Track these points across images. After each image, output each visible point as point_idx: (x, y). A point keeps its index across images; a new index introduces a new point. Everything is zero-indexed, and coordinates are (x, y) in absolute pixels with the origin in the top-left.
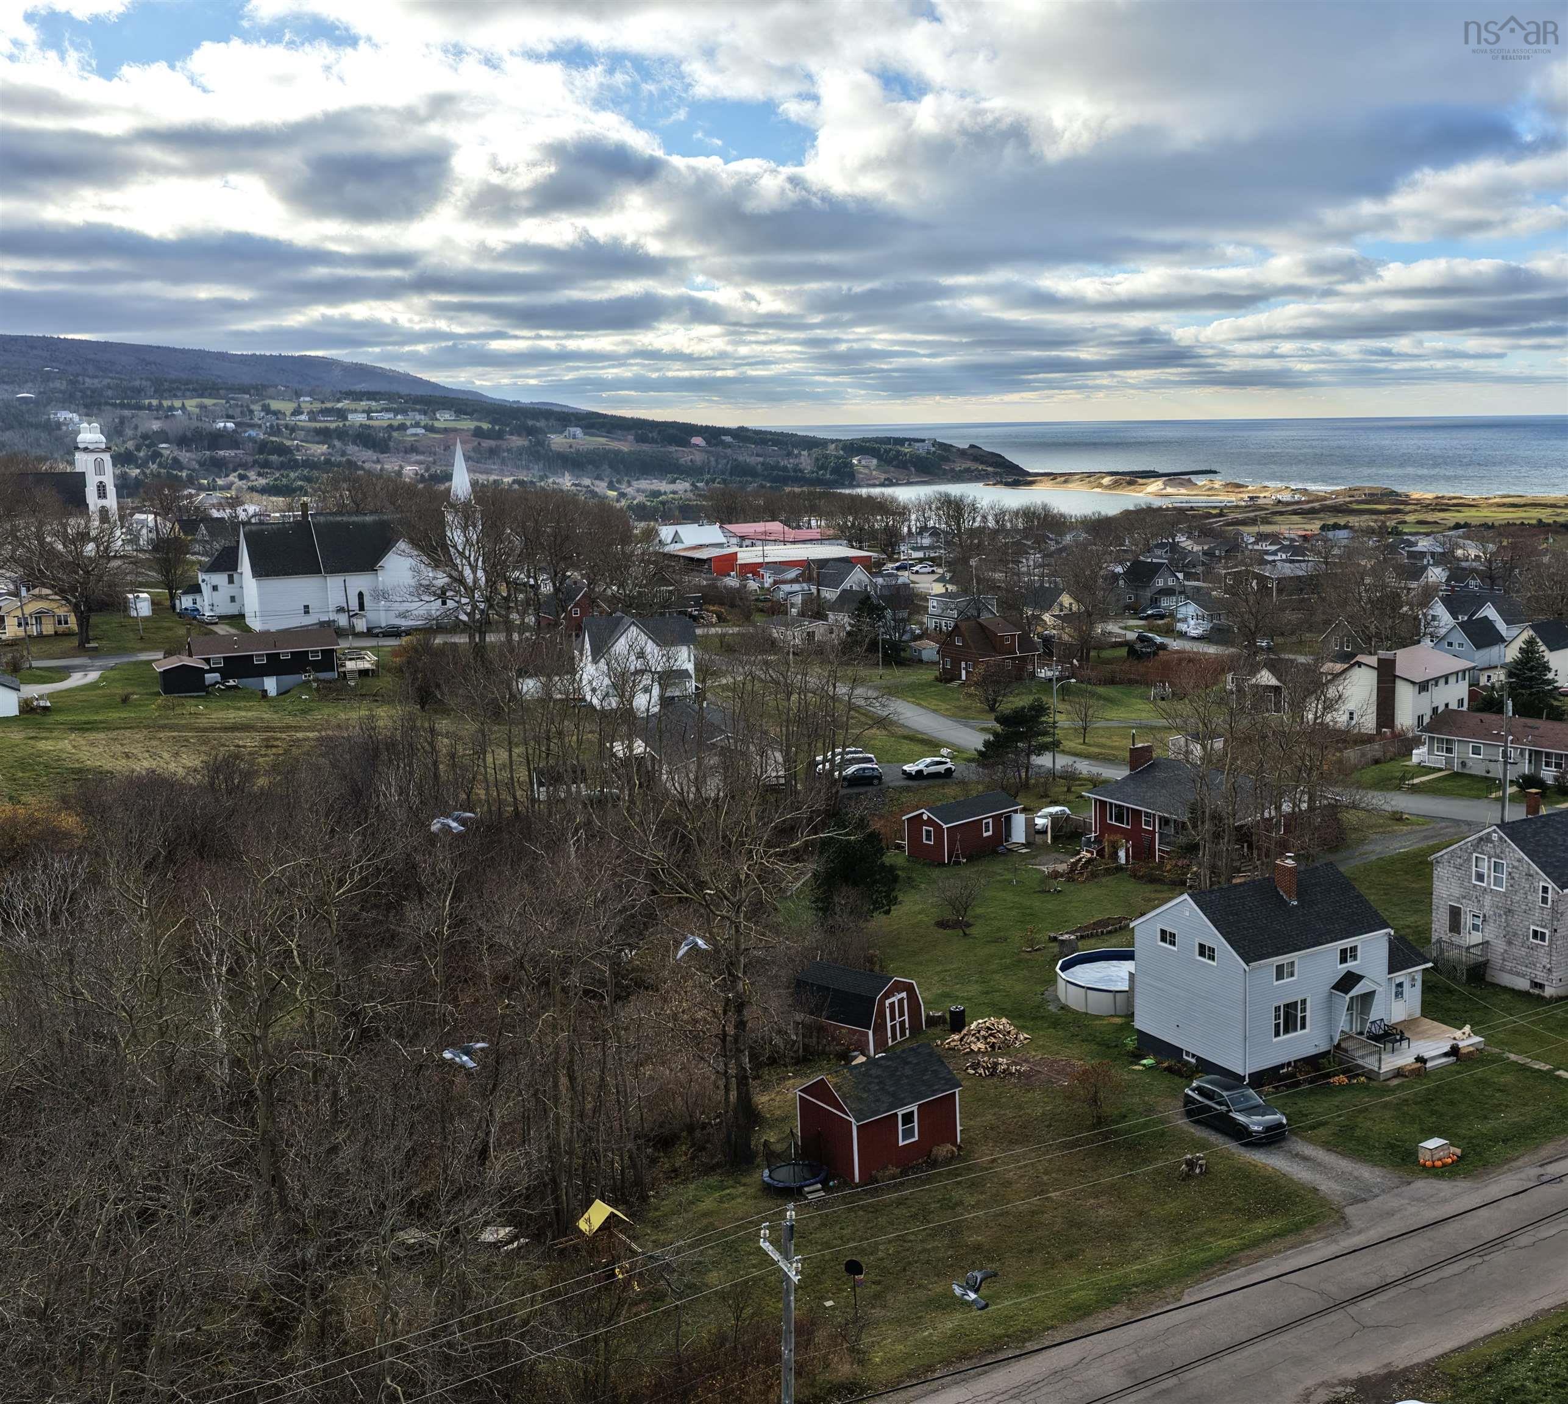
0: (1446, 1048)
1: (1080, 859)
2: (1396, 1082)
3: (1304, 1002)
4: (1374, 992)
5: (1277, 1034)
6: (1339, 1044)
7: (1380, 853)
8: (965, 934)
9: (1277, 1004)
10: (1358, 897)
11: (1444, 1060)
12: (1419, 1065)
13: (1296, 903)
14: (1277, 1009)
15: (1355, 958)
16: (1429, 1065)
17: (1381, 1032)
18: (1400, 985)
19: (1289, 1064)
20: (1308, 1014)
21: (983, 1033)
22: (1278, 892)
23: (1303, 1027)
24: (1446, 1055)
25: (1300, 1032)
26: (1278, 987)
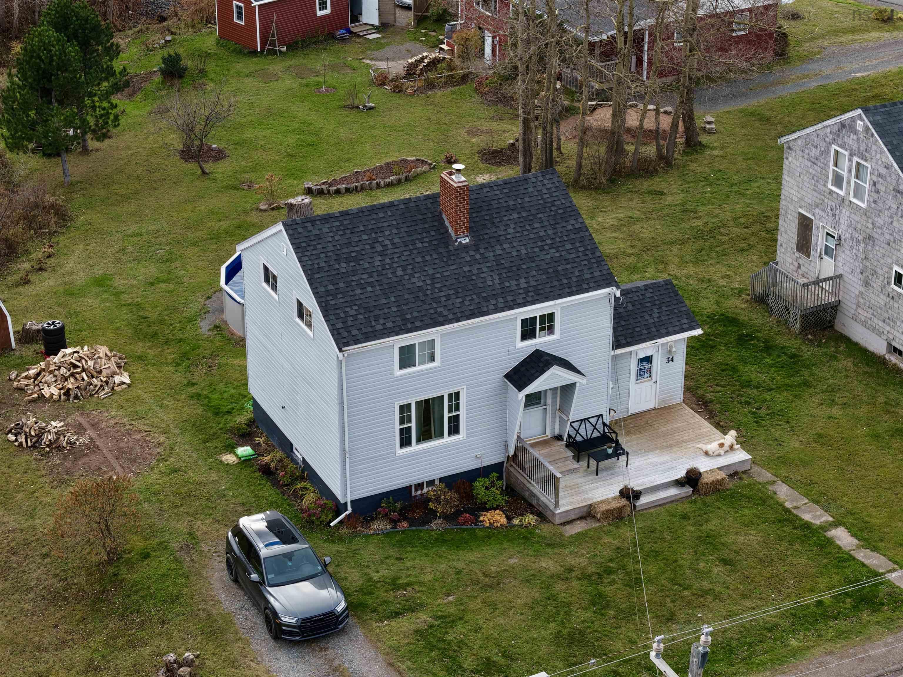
0: (681, 474)
1: (422, 59)
2: (578, 527)
3: (455, 397)
4: (574, 384)
5: (405, 442)
6: (515, 455)
7: (827, 77)
8: (204, 173)
9: (404, 402)
10: (578, 230)
11: (673, 492)
12: (623, 502)
13: (466, 241)
14: (405, 409)
15: (550, 330)
16: (644, 500)
17: (596, 434)
18: (648, 360)
19: (431, 483)
20: (462, 413)
21: (63, 371)
22: (442, 223)
23: (454, 429)
24: (678, 483)
25: (447, 440)
26: (401, 378)
